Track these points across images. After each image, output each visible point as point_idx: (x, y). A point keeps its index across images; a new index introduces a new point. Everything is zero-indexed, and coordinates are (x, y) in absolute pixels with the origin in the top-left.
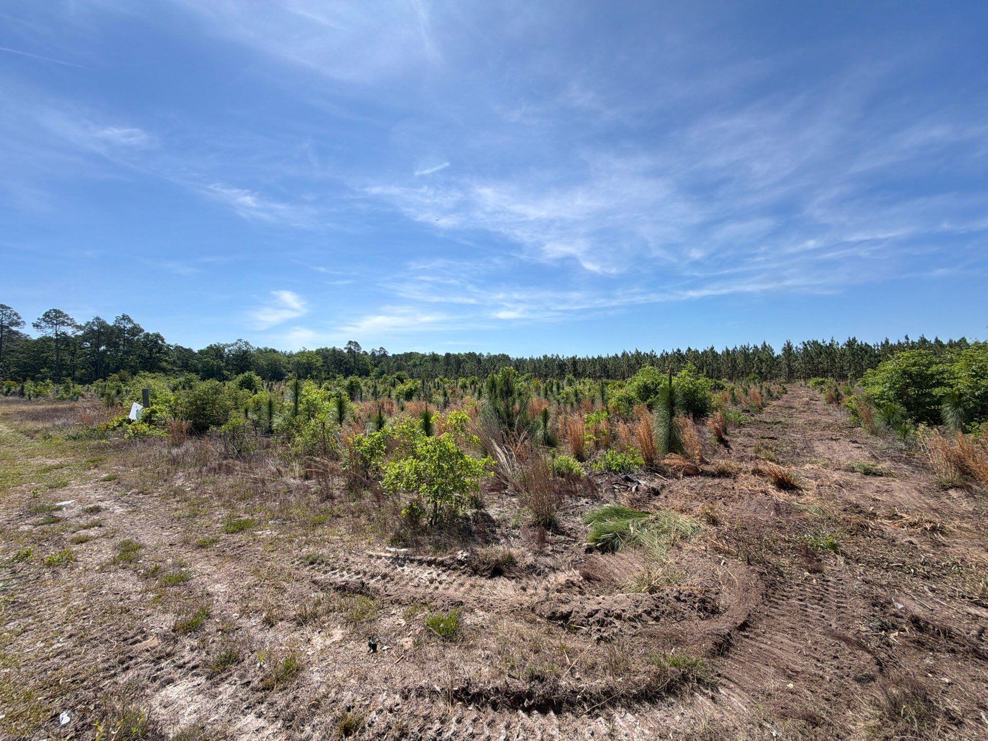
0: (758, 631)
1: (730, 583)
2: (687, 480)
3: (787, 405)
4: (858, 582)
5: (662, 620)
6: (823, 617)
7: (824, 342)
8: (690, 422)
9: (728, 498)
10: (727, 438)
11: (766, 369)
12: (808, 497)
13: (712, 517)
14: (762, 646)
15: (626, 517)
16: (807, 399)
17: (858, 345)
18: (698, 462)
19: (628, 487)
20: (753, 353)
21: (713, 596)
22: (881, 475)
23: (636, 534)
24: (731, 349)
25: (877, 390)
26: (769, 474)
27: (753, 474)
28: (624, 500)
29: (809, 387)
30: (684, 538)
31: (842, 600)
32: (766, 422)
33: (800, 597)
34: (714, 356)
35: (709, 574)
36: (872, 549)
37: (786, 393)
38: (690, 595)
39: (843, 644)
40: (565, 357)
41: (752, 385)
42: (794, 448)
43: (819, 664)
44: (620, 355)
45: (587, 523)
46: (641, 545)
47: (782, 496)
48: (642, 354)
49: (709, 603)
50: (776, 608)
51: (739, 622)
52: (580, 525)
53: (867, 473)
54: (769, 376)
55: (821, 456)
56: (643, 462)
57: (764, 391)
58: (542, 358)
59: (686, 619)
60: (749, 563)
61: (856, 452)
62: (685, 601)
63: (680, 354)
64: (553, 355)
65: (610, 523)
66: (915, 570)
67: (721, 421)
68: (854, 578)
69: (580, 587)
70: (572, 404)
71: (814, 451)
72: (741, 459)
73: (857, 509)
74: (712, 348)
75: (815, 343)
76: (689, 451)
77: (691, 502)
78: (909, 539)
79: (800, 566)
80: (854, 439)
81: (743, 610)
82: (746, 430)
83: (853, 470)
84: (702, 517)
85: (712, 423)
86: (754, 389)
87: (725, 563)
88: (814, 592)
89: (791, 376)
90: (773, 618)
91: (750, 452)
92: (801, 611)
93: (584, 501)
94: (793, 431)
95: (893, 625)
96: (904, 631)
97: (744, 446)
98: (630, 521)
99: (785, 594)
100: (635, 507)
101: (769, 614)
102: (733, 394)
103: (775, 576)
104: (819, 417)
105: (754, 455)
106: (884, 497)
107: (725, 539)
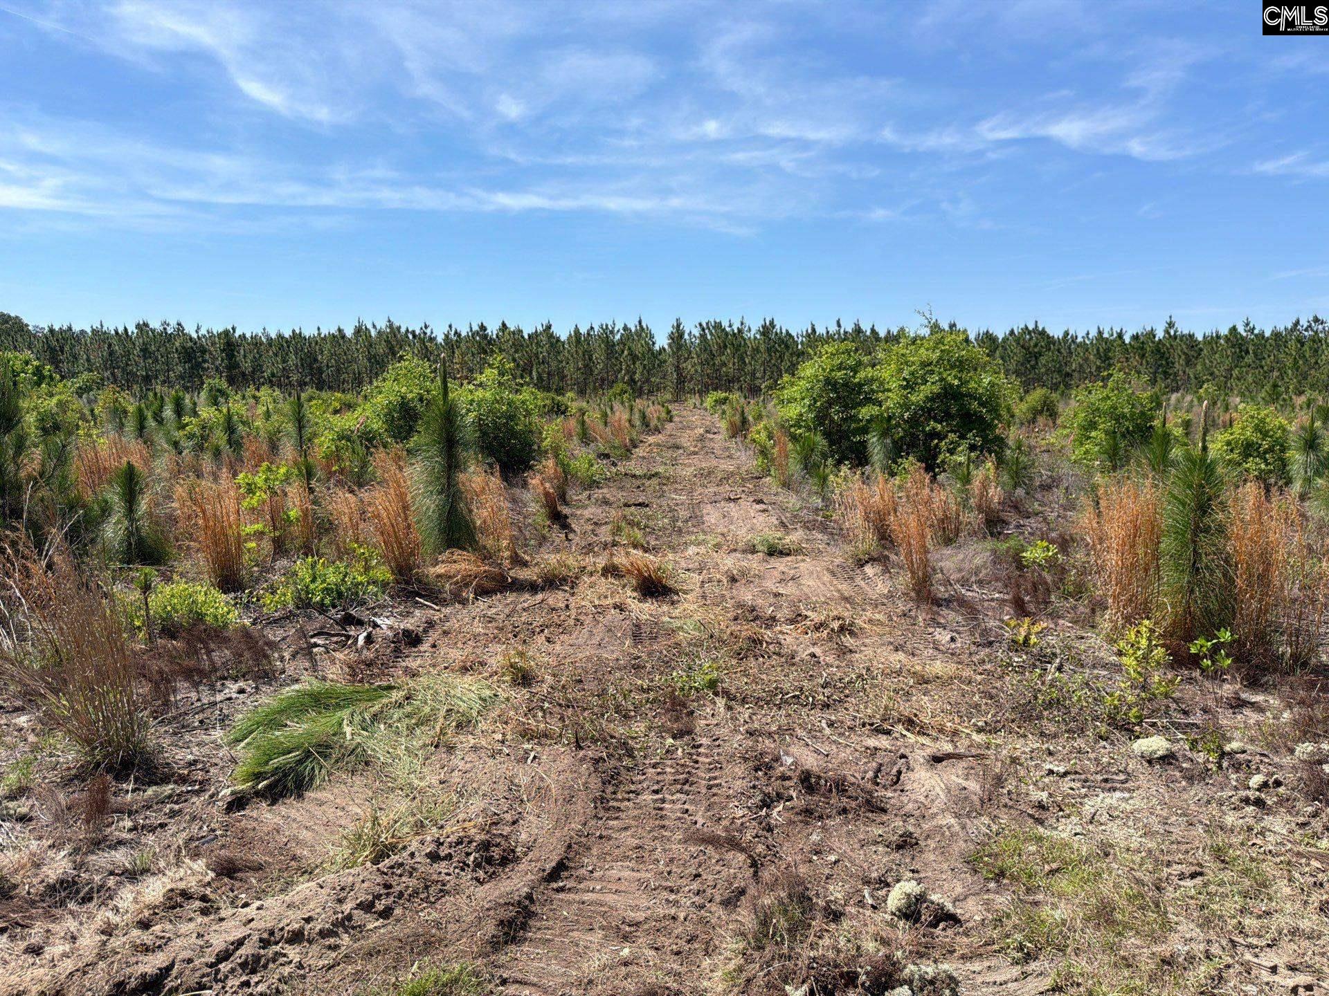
0: (582, 871)
1: (542, 793)
2: (482, 604)
3: (672, 441)
4: (740, 737)
5: (398, 911)
6: (687, 811)
7: (730, 326)
8: (495, 481)
9: (555, 628)
10: (566, 510)
11: (642, 374)
12: (686, 605)
13: (520, 669)
14: (588, 897)
15: (339, 707)
16: (701, 431)
17: (776, 334)
18: (506, 563)
19: (348, 637)
20: (621, 342)
21: (506, 830)
22: (788, 555)
23: (358, 739)
24: (583, 330)
25: (793, 411)
26: (629, 572)
27: (603, 575)
28: (335, 671)
29: (706, 409)
30: (464, 725)
31: (717, 774)
32: (634, 476)
33: (656, 787)
34: (552, 345)
35: (502, 787)
36: (764, 676)
37: (671, 421)
38: (459, 843)
39: (710, 850)
40: (203, 331)
41: (617, 405)
42: (674, 520)
43: (672, 897)
44: (349, 332)
45: (239, 741)
46: (367, 764)
47: (644, 610)
48: (403, 330)
49: (498, 845)
50: (617, 818)
51: (549, 866)
52: (219, 747)
53: (774, 552)
54: (646, 388)
55: (712, 531)
56: (389, 577)
57: (637, 416)
58: (132, 329)
59: (448, 892)
60: (579, 747)
61: (761, 519)
62: (449, 857)
63: (485, 336)
64: (165, 323)
65: (298, 729)
66: (814, 698)
67: (556, 478)
68: (736, 731)
69: (204, 898)
70: (217, 453)
71: (703, 523)
72: (588, 549)
73: (751, 614)
74: (549, 327)
75: (718, 326)
76: (489, 542)
77: (486, 646)
78: (812, 650)
79: (662, 730)
80: (760, 496)
81: (559, 840)
82: (598, 494)
83: (753, 550)
84: (503, 674)
85: (538, 482)
86: (621, 414)
87: (535, 757)
88: (677, 772)
89: (681, 388)
90: (609, 838)
91: (605, 534)
92: (654, 812)
93: (232, 688)
94: (676, 489)
95: (778, 794)
96: (790, 799)
97: (596, 524)
98: (345, 714)
99: (633, 787)
100: (361, 681)
101: (604, 833)
102: (583, 423)
103: (620, 759)
104: (714, 463)
105: (609, 539)
106: (789, 590)
107: (542, 708)
